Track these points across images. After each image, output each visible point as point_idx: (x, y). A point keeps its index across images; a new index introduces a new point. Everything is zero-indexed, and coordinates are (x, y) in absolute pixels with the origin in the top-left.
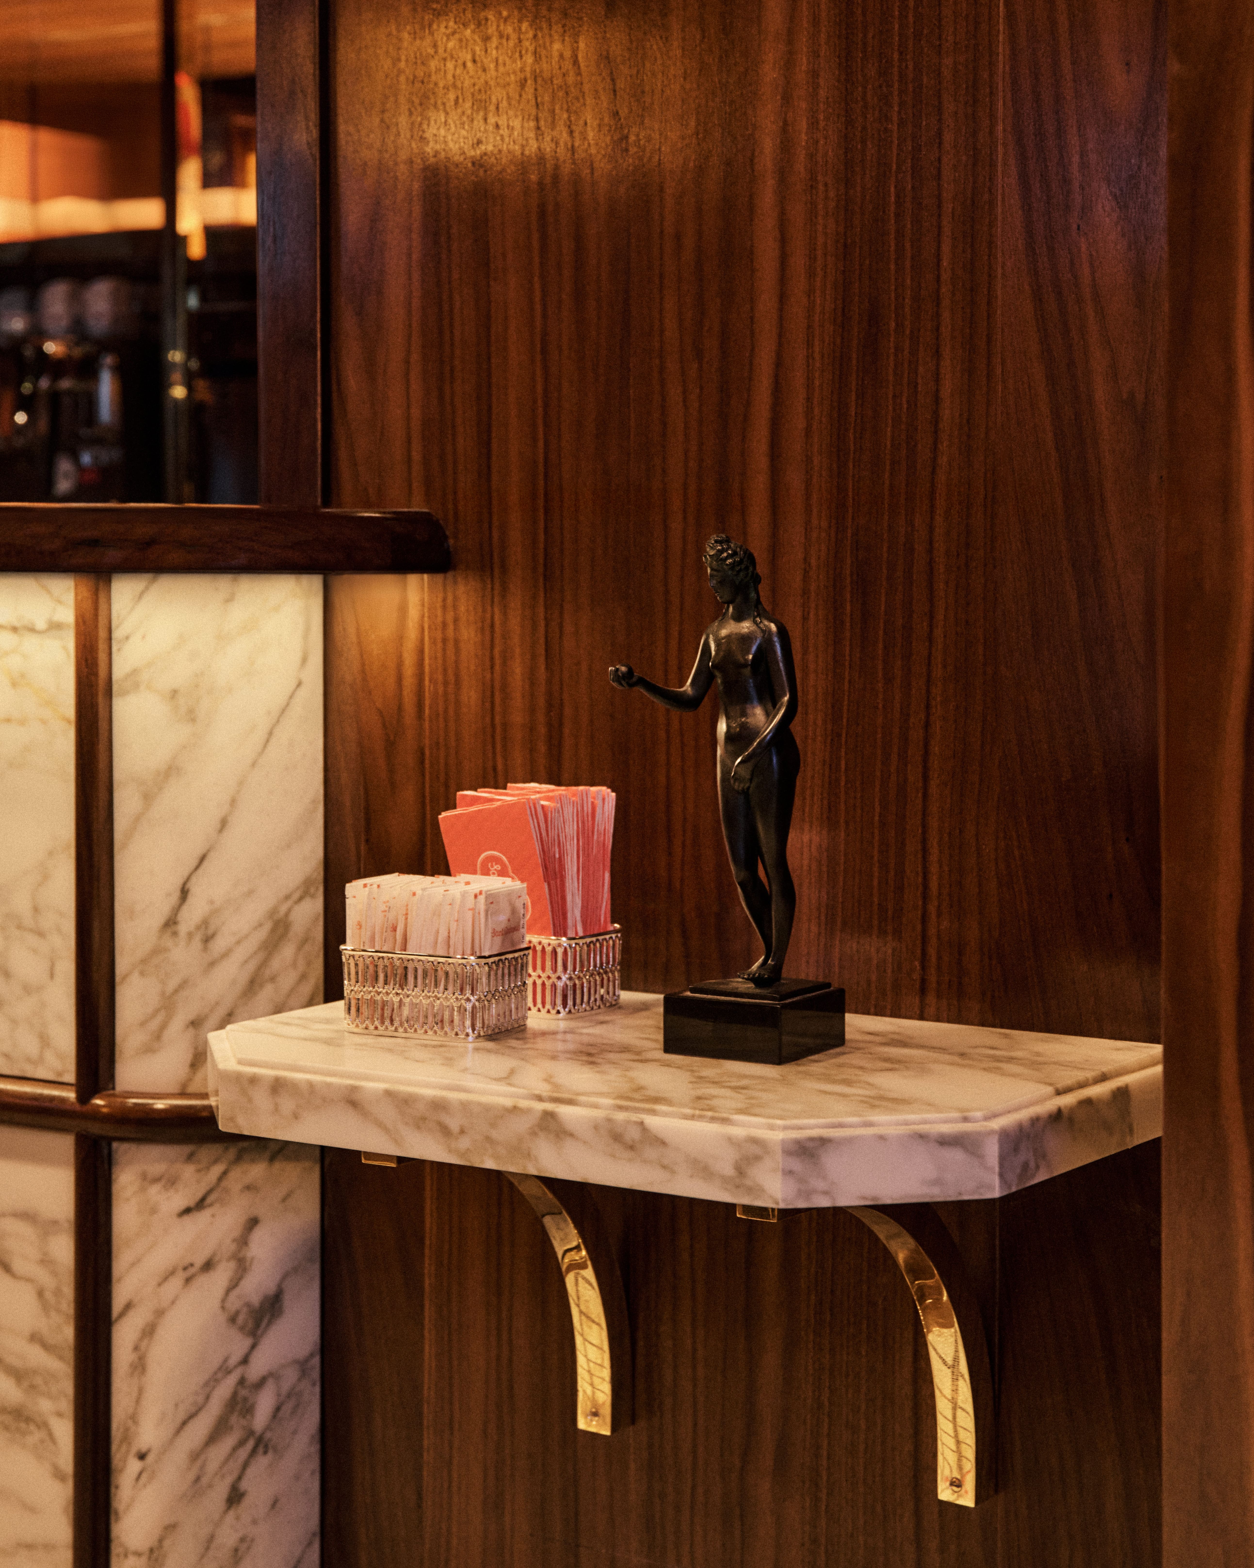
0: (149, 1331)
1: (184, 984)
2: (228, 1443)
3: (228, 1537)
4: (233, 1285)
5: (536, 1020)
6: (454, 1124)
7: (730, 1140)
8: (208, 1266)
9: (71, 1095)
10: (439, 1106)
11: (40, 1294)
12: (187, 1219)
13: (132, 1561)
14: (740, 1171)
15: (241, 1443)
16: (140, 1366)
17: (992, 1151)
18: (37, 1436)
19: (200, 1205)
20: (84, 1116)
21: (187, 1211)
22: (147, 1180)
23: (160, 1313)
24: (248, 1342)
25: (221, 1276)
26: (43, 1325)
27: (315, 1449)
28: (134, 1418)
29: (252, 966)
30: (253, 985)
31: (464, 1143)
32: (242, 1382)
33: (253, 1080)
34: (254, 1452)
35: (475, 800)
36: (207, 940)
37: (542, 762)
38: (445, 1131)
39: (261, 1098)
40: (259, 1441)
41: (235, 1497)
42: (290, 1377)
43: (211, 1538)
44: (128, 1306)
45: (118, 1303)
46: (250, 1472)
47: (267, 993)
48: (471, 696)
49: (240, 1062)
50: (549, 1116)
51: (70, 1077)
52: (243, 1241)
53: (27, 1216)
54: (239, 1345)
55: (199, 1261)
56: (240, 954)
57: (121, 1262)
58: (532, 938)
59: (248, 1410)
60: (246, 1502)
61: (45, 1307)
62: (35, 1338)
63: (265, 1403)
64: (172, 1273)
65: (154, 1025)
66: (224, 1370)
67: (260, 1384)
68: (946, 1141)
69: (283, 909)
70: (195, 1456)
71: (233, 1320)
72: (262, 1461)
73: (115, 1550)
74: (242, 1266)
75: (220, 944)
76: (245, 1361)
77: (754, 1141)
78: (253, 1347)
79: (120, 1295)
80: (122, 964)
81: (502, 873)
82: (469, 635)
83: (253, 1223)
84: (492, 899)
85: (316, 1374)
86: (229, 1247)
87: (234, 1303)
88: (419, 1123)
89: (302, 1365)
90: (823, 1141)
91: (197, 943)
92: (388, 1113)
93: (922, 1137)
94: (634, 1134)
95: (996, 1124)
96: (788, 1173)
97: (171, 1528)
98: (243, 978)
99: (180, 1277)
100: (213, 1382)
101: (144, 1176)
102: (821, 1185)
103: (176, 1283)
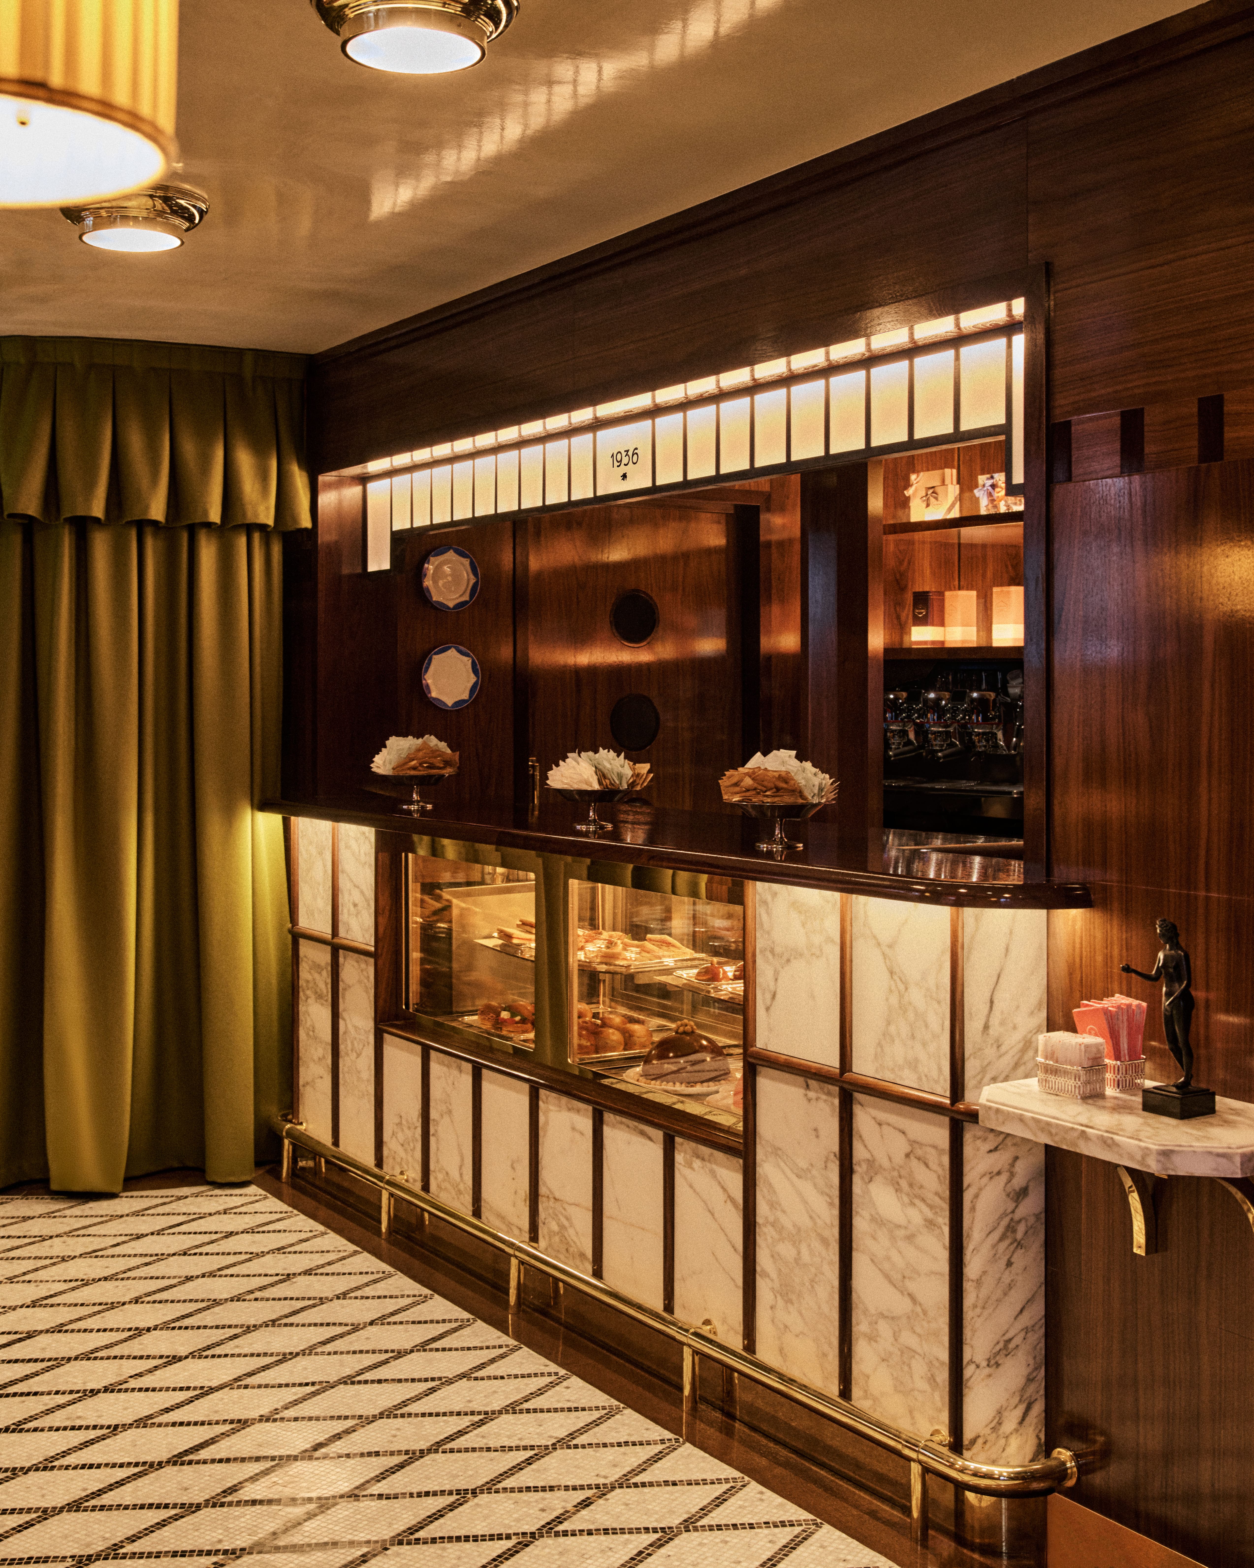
0: (976, 1196)
1: (989, 1063)
2: (1007, 1242)
3: (1007, 1278)
4: (1009, 1181)
5: (1110, 1091)
6: (1054, 1131)
7: (1139, 1147)
8: (999, 1173)
9: (948, 1101)
10: (1048, 1124)
11: (939, 1177)
12: (991, 1155)
13: (970, 1283)
14: (1143, 1159)
15: (1011, 1244)
16: (973, 1209)
17: (1238, 1160)
18: (937, 1231)
19: (996, 1149)
20: (953, 1111)
21: (990, 1151)
22: (976, 1138)
23: (981, 1189)
24: (1014, 1205)
25: (1004, 1177)
26: (940, 1190)
27: (1042, 1250)
28: (971, 1228)
29: (1016, 1058)
30: (1016, 1066)
31: (1057, 1138)
32: (1012, 1219)
33: (990, 1108)
34: (1017, 1247)
35: (1087, 1005)
36: (998, 1047)
37: (1124, 987)
38: (1051, 1134)
39: (992, 1114)
40: (1019, 1243)
41: (1009, 1264)
42: (1032, 1220)
43: (1000, 1279)
44: (969, 1186)
45: (965, 1185)
46: (1015, 1256)
47: (1021, 1070)
48: (1099, 958)
49: (988, 1101)
50: (1083, 1132)
51: (948, 1094)
52: (1012, 1165)
53: (935, 1147)
54: (1011, 1205)
55: (996, 1170)
56: (1011, 1053)
57: (966, 1168)
58: (1107, 1061)
59: (1014, 1231)
60: (1014, 1266)
61: (940, 1182)
62: (937, 1194)
63: (1021, 1229)
64: (984, 1175)
65: (979, 1077)
66: (1004, 1214)
67: (1019, 1221)
68: (1219, 1155)
69: (1029, 1036)
70: (994, 1246)
71: (1008, 1195)
72: (1020, 1252)
73: (965, 1278)
74: (1012, 1175)
75: (1003, 1049)
76: (1013, 1212)
77: (1147, 1148)
78: (1016, 1207)
79: (966, 1181)
80: (967, 1054)
81: (1096, 1035)
82: (1099, 935)
83: (1016, 1158)
84: (1087, 1046)
85: (1043, 1220)
86: (1007, 1167)
87: (1009, 1189)
88: (1042, 1130)
89: (1037, 1216)
90: (1172, 1151)
91: (995, 1046)
92: (1032, 1124)
93: (1210, 1153)
94: (1109, 1142)
95: (1240, 1151)
96: (1158, 1161)
97: (985, 1272)
98: (1012, 1064)
99: (988, 1176)
100: (1001, 1218)
101: (975, 1136)
102: (1172, 1167)
103: (985, 1179)
